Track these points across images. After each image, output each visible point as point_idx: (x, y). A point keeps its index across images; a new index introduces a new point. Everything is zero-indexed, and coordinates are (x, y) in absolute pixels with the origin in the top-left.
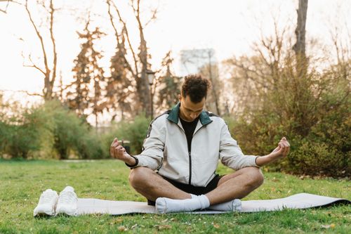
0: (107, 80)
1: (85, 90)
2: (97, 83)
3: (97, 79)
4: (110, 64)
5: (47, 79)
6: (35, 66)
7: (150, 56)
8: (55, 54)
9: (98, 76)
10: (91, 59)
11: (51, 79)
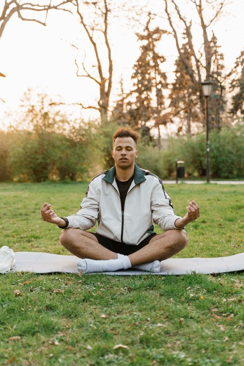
0: (171, 87)
1: (146, 98)
2: (159, 91)
3: (159, 87)
4: (175, 68)
5: (102, 90)
6: (89, 76)
7: (221, 55)
8: (111, 61)
9: (160, 82)
10: (152, 63)
11: (106, 89)
